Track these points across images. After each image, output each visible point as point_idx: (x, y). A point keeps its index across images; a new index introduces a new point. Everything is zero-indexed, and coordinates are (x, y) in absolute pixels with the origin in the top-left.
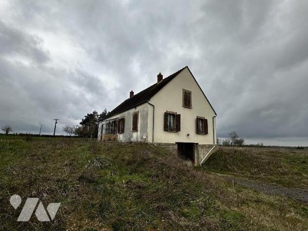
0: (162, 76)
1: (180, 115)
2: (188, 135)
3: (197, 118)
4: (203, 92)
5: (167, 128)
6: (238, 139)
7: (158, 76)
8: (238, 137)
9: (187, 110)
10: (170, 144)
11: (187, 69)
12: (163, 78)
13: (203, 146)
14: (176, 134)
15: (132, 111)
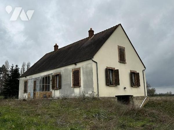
0: (93, 32)
1: (118, 70)
2: (125, 88)
3: (131, 72)
4: (134, 48)
5: (109, 83)
6: (150, 88)
7: (89, 31)
8: (150, 86)
9: (122, 65)
10: (112, 97)
11: (120, 26)
12: (95, 34)
13: (137, 98)
14: (116, 88)
15: (71, 67)
